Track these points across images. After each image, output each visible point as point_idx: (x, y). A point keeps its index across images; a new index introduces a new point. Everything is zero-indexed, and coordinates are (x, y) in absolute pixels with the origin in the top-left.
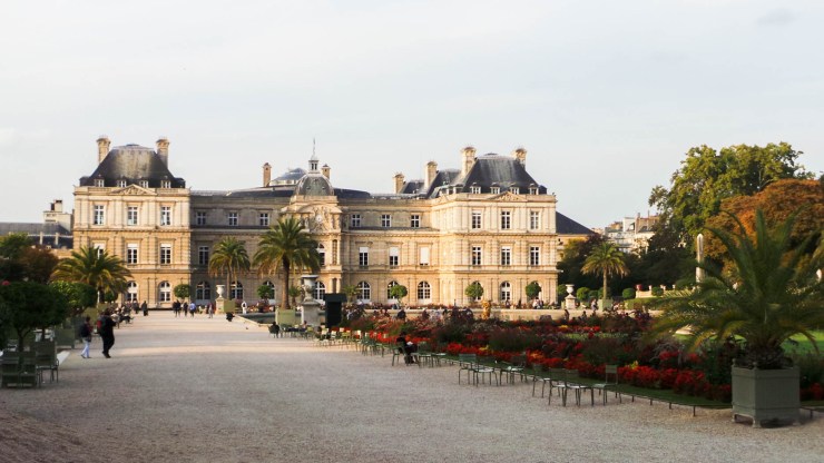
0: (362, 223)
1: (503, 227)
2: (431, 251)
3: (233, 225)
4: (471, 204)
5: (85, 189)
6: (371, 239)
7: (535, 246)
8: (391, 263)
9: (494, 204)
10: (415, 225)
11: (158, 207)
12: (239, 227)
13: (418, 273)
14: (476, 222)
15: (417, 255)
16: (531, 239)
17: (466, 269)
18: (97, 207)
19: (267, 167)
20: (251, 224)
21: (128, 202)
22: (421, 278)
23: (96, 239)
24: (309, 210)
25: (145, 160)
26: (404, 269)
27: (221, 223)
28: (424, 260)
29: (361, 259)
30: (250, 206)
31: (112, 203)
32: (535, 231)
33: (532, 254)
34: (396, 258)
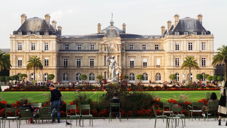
0: (134, 48)
1: (189, 49)
2: (161, 60)
3: (79, 50)
4: (174, 39)
5: (14, 36)
6: (135, 55)
7: (204, 57)
8: (144, 65)
9: (185, 39)
10: (157, 48)
11: (43, 43)
12: (83, 51)
13: (155, 69)
14: (177, 47)
15: (155, 62)
16: (202, 54)
17: (173, 67)
18: (19, 43)
19: (99, 25)
20: (87, 49)
21: (31, 41)
22: (157, 71)
23: (19, 56)
24: (107, 43)
25: (39, 24)
26: (149, 68)
27: (75, 49)
28: (158, 64)
29: (131, 63)
30: (87, 42)
31: (25, 42)
32: (204, 51)
33: (203, 61)
34: (146, 63)
